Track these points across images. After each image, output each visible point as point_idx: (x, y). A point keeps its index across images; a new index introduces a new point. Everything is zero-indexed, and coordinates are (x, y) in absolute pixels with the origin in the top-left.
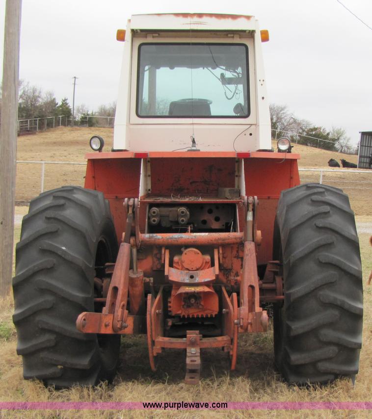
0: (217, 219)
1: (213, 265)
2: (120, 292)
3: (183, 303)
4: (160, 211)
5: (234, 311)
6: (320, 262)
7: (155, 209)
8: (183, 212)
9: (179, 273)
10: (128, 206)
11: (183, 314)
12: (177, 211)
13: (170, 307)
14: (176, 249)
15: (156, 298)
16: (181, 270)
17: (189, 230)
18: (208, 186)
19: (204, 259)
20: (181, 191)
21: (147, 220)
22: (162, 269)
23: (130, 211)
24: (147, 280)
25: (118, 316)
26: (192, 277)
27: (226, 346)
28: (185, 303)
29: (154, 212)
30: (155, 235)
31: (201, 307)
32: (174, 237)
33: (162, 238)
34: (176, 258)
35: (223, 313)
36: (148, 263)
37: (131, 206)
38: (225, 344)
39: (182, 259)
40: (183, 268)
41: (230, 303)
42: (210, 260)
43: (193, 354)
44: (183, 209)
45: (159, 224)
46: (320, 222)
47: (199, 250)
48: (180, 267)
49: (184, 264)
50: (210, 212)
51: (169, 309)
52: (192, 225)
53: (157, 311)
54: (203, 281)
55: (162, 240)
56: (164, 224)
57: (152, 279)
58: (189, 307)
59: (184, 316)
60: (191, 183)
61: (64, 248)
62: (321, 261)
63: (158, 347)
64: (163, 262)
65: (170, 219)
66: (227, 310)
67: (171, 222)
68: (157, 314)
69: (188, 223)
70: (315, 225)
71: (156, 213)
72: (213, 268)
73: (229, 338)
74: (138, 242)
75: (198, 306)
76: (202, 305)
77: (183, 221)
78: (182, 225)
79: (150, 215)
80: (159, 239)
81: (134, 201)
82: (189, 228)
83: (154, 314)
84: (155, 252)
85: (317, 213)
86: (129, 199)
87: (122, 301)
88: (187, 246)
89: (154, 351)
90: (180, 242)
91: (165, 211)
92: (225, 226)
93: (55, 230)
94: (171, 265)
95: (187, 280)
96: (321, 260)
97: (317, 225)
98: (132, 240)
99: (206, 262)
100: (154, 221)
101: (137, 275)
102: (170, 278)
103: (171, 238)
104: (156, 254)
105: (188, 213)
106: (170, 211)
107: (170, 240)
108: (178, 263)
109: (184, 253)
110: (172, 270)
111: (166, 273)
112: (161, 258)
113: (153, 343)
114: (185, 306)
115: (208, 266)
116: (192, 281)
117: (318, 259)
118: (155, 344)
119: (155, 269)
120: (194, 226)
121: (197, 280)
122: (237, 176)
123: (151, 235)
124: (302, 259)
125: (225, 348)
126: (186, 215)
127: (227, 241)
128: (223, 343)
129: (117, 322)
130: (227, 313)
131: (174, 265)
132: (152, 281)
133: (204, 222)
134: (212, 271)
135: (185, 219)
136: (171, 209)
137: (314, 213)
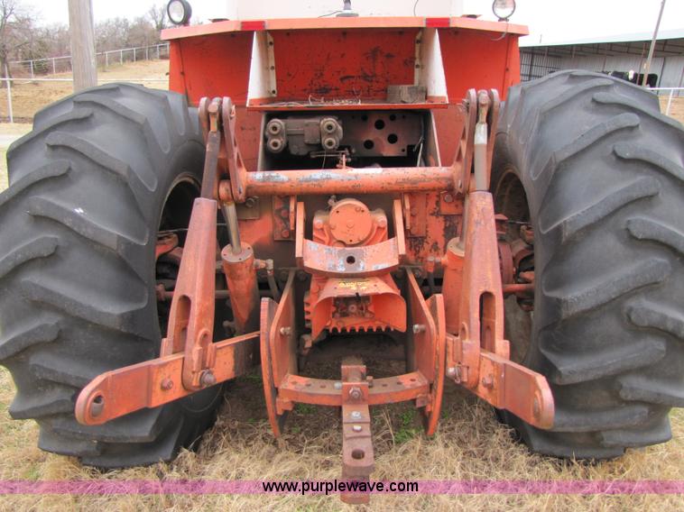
0: (392, 139)
1: (391, 233)
2: (195, 309)
3: (334, 309)
4: (286, 125)
5: (438, 333)
6: (632, 238)
7: (277, 122)
8: (330, 127)
9: (325, 251)
10: (208, 114)
11: (334, 325)
12: (319, 125)
13: (309, 313)
14: (318, 201)
15: (279, 303)
16: (329, 244)
17: (344, 163)
18: (369, 84)
19: (374, 221)
20: (324, 92)
21: (261, 143)
22: (291, 239)
23: (214, 126)
24: (261, 263)
25: (192, 361)
26: (351, 260)
27: (421, 397)
28: (338, 308)
29: (275, 128)
30: (274, 173)
31: (368, 315)
32: (313, 177)
33: (290, 180)
34: (318, 221)
35: (415, 331)
36: (263, 228)
37: (214, 114)
38: (418, 394)
39: (331, 222)
40: (332, 241)
41: (428, 313)
42: (386, 223)
43: (357, 431)
44: (331, 121)
45: (286, 149)
46: (626, 148)
47: (364, 203)
48: (326, 239)
49: (334, 233)
50: (380, 125)
51: (307, 317)
52: (347, 151)
53: (282, 330)
54: (373, 268)
55: (289, 183)
56: (294, 150)
57: (270, 262)
58: (345, 315)
59: (335, 330)
60: (342, 79)
61: (79, 211)
62: (635, 234)
63: (286, 400)
64: (292, 228)
65: (306, 141)
66: (423, 326)
67: (308, 145)
68: (281, 335)
69: (341, 148)
70: (614, 153)
71: (279, 129)
72: (392, 240)
73: (426, 382)
74: (236, 192)
75: (364, 315)
76: (371, 313)
77: (330, 143)
78: (330, 152)
79: (267, 133)
80: (283, 182)
81: (221, 102)
82: (344, 159)
83: (276, 337)
84: (277, 205)
85: (613, 127)
86: (211, 98)
87: (199, 328)
88: (340, 195)
89: (277, 406)
90: (325, 187)
91: (295, 125)
92: (405, 152)
93: (62, 172)
94: (308, 234)
95: (342, 267)
96: (635, 232)
97: (619, 154)
98: (223, 190)
99: (379, 228)
100: (275, 144)
101: (240, 256)
102: (307, 264)
103: (306, 181)
104: (280, 210)
105: (340, 128)
106: (307, 125)
107: (305, 185)
108: (322, 229)
109: (334, 209)
110: (312, 245)
111: (298, 254)
112: (288, 219)
113: (276, 391)
114: (338, 315)
115: (381, 237)
116: (352, 269)
117: (628, 230)
118: (280, 394)
119: (278, 238)
120: (350, 152)
121: (363, 266)
122: (418, 66)
123: (267, 173)
124: (589, 229)
125: (418, 401)
126: (336, 132)
127: (420, 186)
128: (414, 392)
129: (191, 374)
130: (423, 332)
131: (314, 234)
132: (271, 267)
133: (369, 144)
134: (392, 247)
135: (334, 141)
136: (307, 121)
137: (609, 128)
